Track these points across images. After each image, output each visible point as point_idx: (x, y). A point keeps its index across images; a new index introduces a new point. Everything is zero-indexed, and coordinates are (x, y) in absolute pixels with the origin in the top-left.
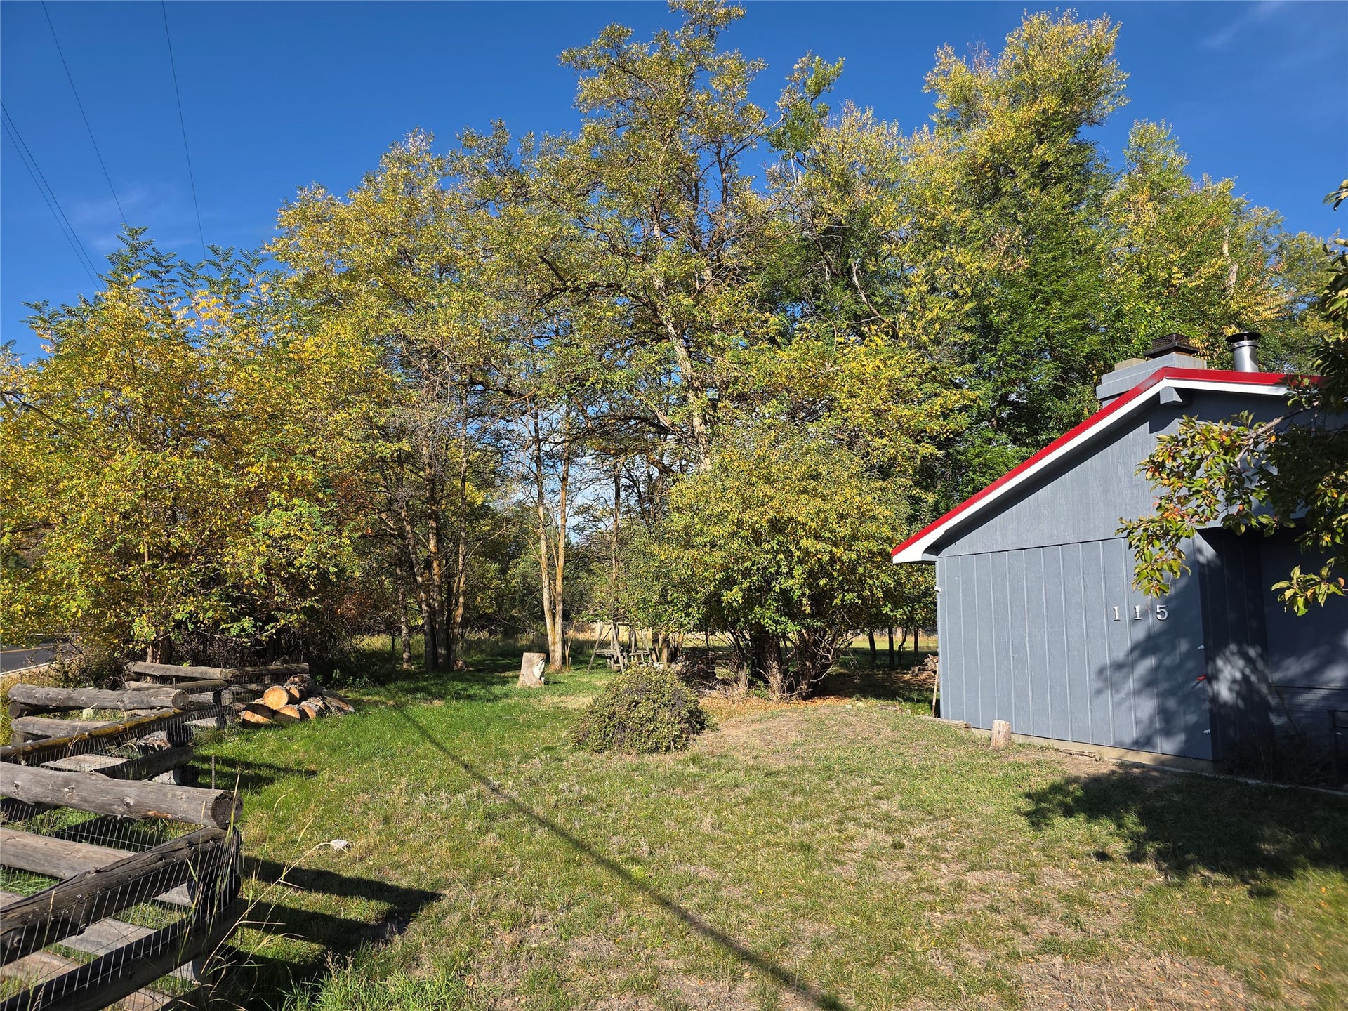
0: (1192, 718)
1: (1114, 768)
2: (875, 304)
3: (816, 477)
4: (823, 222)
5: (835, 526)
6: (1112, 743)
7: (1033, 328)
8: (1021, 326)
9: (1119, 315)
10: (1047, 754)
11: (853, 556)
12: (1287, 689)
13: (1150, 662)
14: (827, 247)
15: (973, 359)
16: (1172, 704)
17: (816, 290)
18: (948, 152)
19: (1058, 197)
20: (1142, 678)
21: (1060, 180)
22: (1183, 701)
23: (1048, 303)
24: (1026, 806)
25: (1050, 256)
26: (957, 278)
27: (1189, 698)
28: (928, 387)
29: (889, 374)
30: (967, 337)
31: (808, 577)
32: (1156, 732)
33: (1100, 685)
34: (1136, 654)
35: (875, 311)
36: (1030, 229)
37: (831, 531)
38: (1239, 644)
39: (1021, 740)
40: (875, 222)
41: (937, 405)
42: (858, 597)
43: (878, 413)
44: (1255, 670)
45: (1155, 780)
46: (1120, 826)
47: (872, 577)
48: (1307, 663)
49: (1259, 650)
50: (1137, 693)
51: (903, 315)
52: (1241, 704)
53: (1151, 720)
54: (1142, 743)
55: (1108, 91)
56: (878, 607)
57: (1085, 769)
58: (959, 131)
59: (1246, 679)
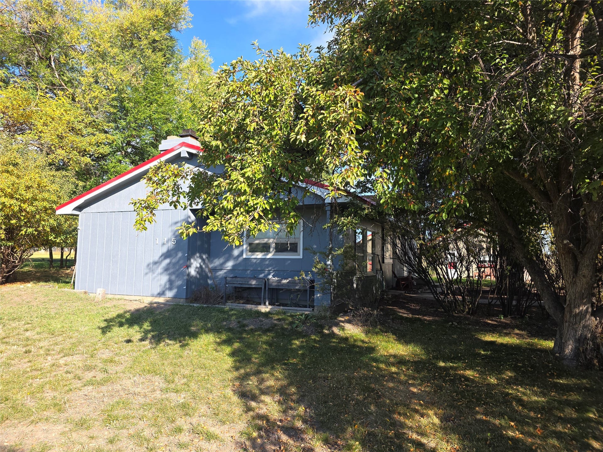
0: (179, 283)
1: (146, 305)
2: (64, 80)
3: (15, 165)
4: (34, 27)
5: (23, 192)
6: (150, 295)
7: (144, 113)
8: (138, 111)
9: (181, 117)
10: (121, 302)
11: (33, 209)
12: (215, 270)
13: (167, 261)
14: (37, 41)
15: (115, 121)
16: (173, 277)
17: (28, 64)
18: (110, 17)
19: (159, 58)
20: (164, 268)
21: (161, 50)
22: (177, 276)
23: (151, 104)
24: (103, 325)
25: (154, 83)
26: (109, 80)
27: (179, 275)
28: (90, 130)
29: (67, 118)
30: (112, 110)
31: (5, 219)
32: (166, 289)
33: (147, 271)
34: (163, 257)
35: (63, 84)
36: (146, 68)
37: (20, 195)
38: (200, 253)
39: (110, 296)
40: (66, 38)
41: (93, 139)
42: (36, 230)
43: (61, 137)
44: (204, 263)
45: (161, 308)
46: (141, 328)
47: (44, 221)
48: (221, 260)
49: (207, 256)
50: (161, 274)
51: (79, 90)
52: (198, 276)
53: (165, 285)
54: (161, 294)
55: (184, 19)
56: (47, 236)
57: (134, 306)
58: (116, 9)
59: (201, 266)
